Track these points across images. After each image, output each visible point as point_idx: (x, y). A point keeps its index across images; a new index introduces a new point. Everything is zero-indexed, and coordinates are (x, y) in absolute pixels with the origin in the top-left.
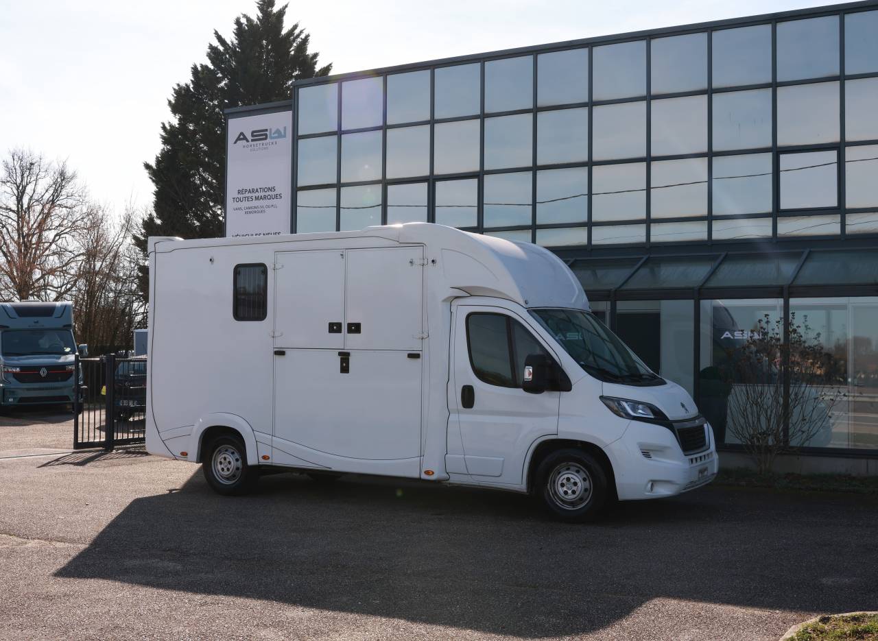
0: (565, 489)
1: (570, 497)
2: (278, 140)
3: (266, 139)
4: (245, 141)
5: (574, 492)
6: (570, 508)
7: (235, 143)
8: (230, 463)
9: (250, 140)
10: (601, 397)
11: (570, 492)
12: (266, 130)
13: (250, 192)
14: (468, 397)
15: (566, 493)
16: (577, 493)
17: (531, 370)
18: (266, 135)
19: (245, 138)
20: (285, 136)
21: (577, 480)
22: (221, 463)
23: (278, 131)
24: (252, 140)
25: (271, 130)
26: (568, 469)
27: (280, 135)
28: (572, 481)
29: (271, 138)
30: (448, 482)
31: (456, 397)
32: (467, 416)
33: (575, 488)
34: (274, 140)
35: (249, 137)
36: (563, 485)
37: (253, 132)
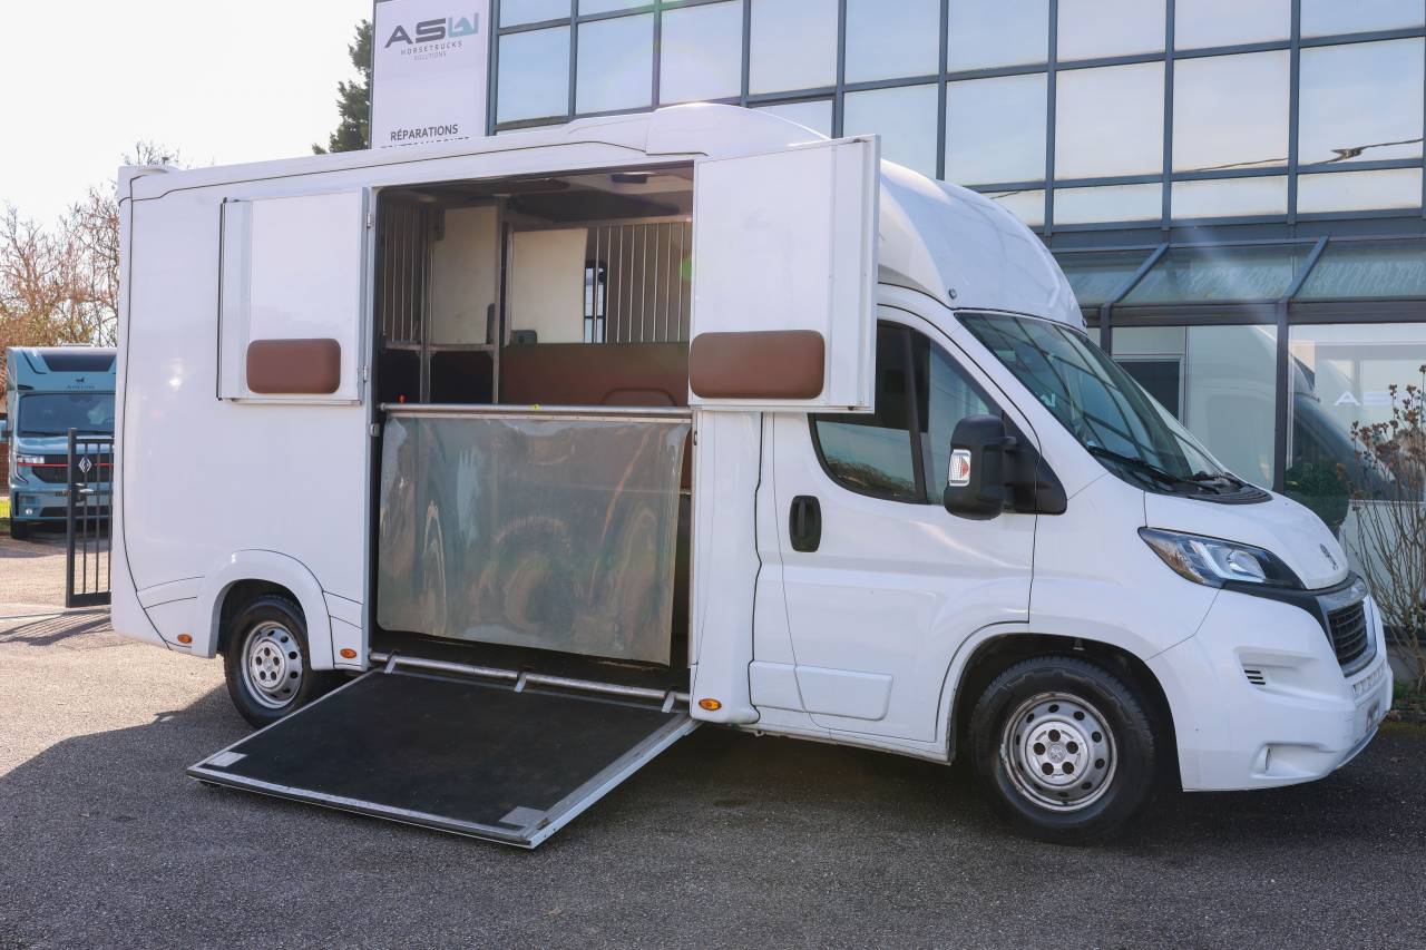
0: (1045, 758)
1: (1059, 779)
2: (463, 38)
3: (442, 37)
4: (405, 42)
5: (1068, 768)
6: (1056, 806)
7: (388, 46)
8: (276, 661)
9: (413, 39)
10: (1142, 530)
11: (1058, 767)
12: (443, 21)
13: (412, 135)
14: (806, 524)
15: (1048, 768)
16: (1077, 771)
17: (968, 460)
18: (443, 30)
19: (405, 37)
20: (476, 31)
21: (1078, 739)
22: (259, 661)
23: (464, 22)
24: (418, 40)
25: (451, 19)
26: (1054, 709)
27: (467, 28)
28: (1065, 739)
29: (451, 35)
30: (755, 726)
31: (777, 522)
32: (803, 571)
33: (1070, 758)
34: (456, 39)
35: (413, 35)
36: (1039, 749)
37: (420, 25)
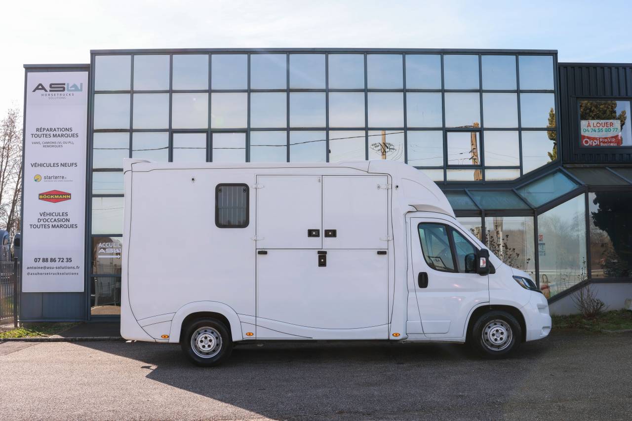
0: (495, 337)
1: (499, 342)
2: (74, 93)
3: (64, 90)
4: (43, 91)
5: (501, 339)
6: (496, 350)
7: (34, 91)
8: (210, 340)
9: (48, 91)
10: (513, 276)
11: (499, 339)
12: (64, 84)
13: (48, 130)
14: (423, 280)
15: (496, 340)
16: (503, 339)
17: (485, 260)
18: (64, 88)
19: (43, 88)
20: (81, 90)
21: (503, 331)
22: (202, 341)
23: (75, 86)
24: (50, 91)
25: (68, 84)
26: (495, 324)
27: (76, 88)
28: (500, 331)
29: (68, 90)
30: (407, 340)
31: (414, 281)
32: (423, 293)
33: (502, 336)
34: (71, 93)
35: (48, 88)
36: (493, 335)
37: (51, 85)
